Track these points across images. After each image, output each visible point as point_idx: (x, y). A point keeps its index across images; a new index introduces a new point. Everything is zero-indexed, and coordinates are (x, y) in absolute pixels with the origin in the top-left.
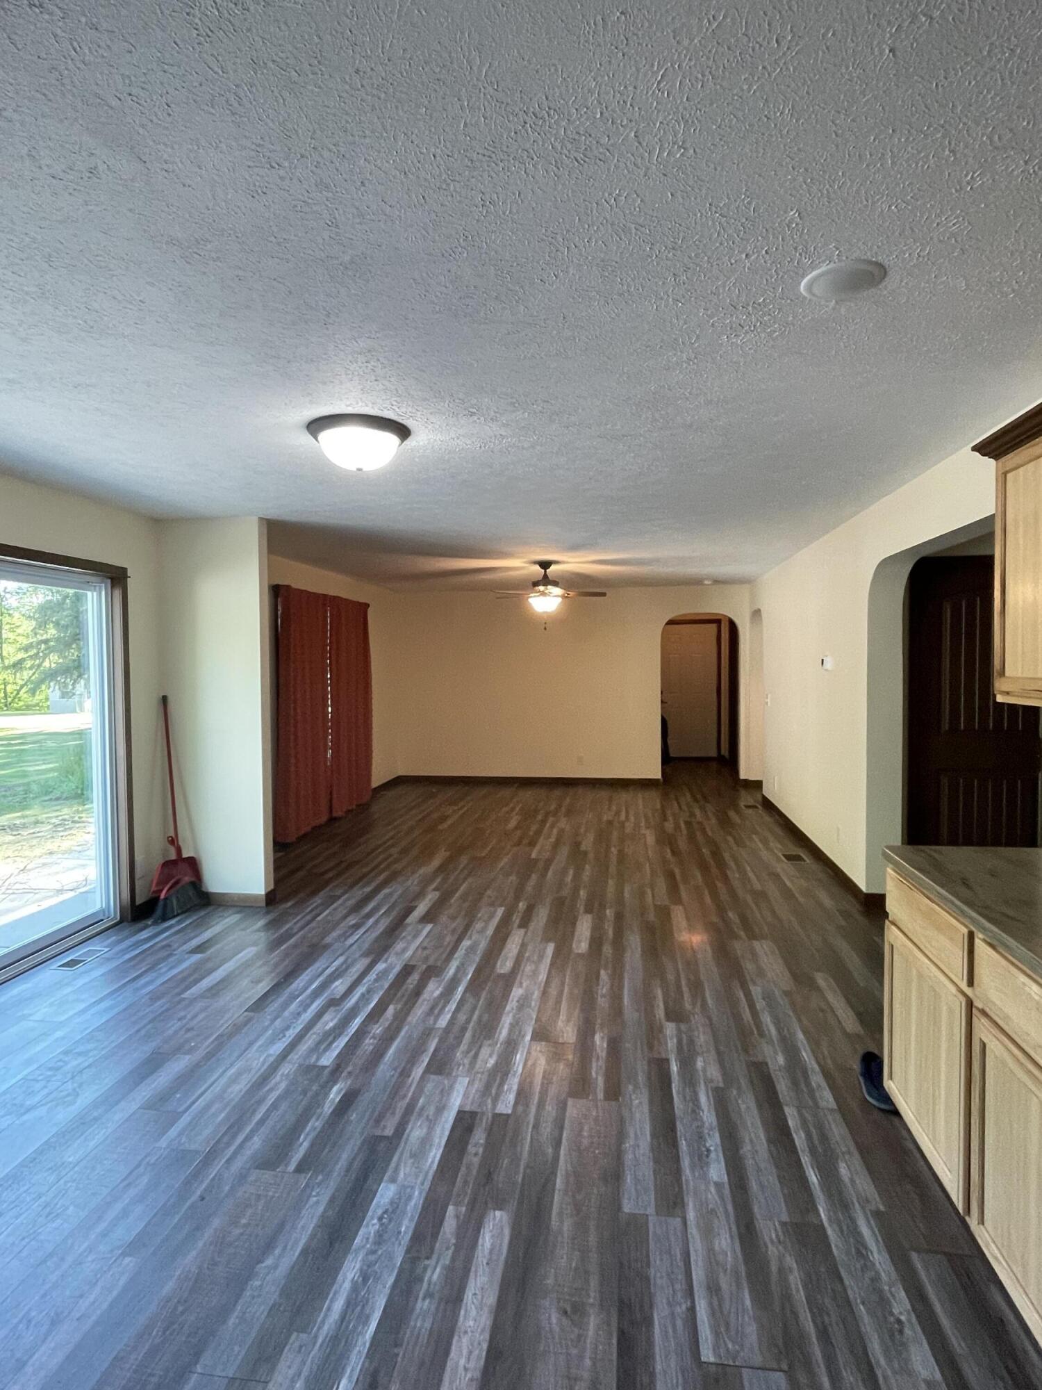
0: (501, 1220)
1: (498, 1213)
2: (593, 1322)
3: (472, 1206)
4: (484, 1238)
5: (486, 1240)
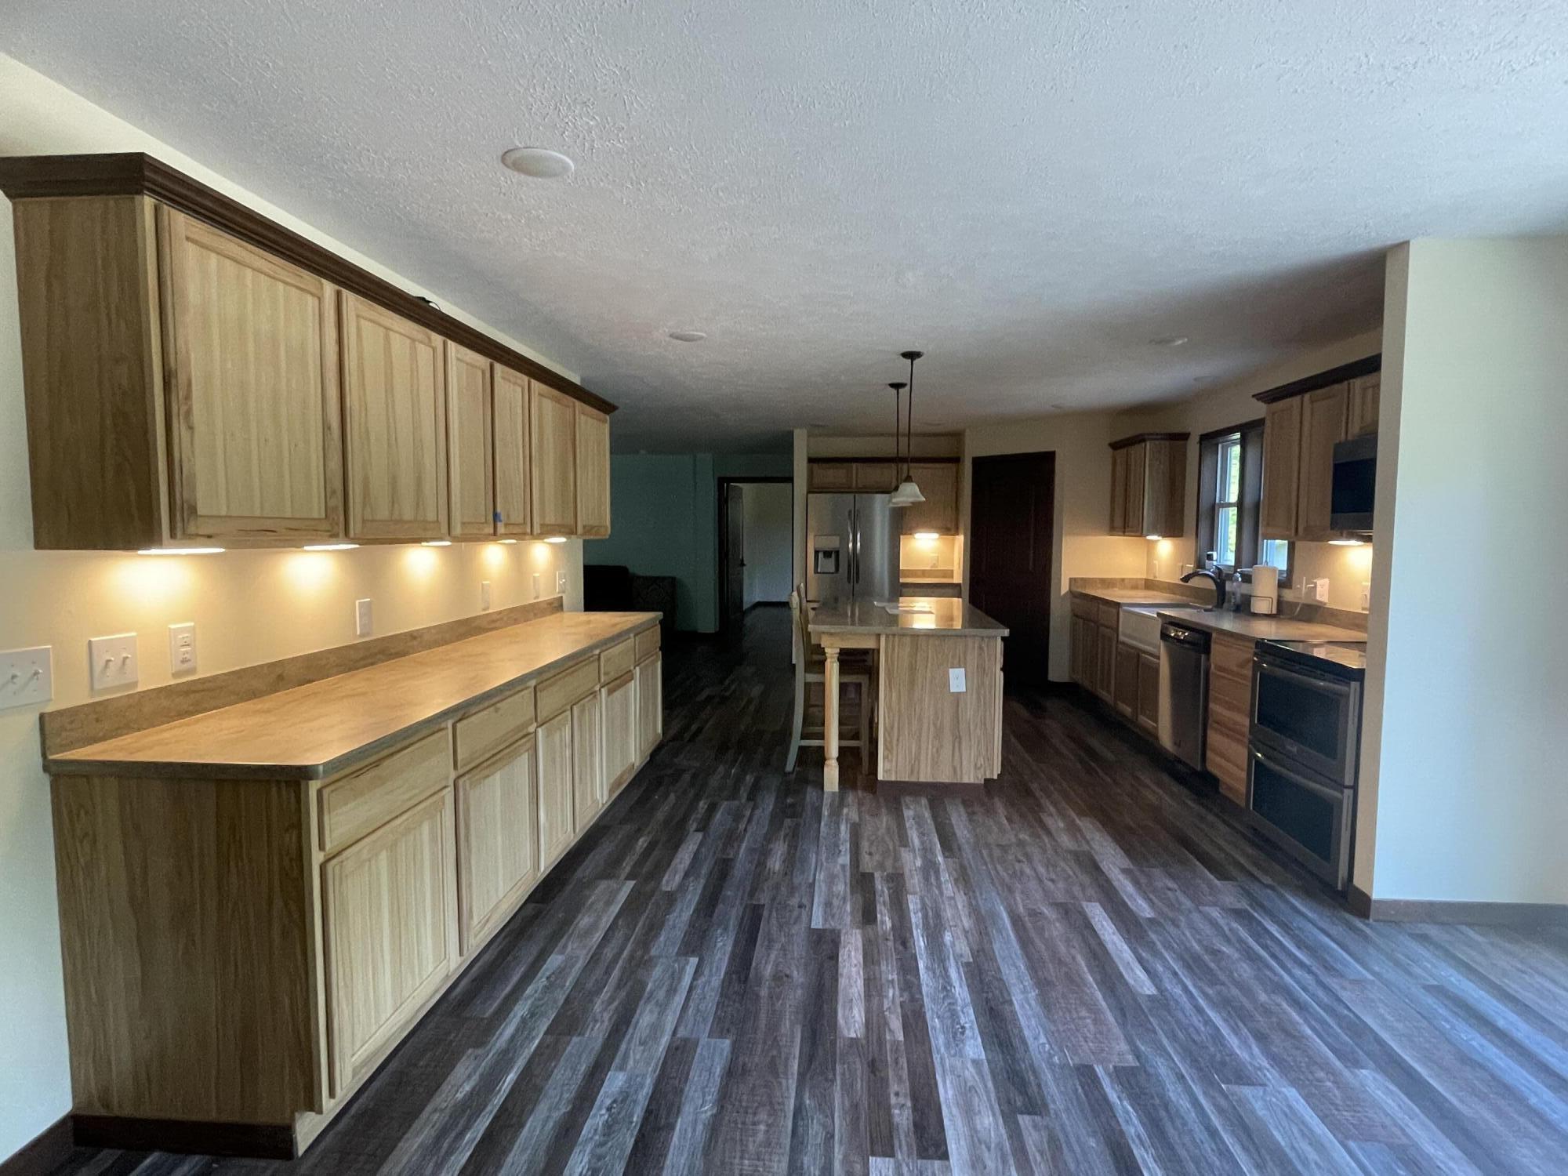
0: (849, 1030)
1: (853, 1035)
2: (768, 971)
3: (881, 1042)
4: (860, 1016)
5: (858, 1014)
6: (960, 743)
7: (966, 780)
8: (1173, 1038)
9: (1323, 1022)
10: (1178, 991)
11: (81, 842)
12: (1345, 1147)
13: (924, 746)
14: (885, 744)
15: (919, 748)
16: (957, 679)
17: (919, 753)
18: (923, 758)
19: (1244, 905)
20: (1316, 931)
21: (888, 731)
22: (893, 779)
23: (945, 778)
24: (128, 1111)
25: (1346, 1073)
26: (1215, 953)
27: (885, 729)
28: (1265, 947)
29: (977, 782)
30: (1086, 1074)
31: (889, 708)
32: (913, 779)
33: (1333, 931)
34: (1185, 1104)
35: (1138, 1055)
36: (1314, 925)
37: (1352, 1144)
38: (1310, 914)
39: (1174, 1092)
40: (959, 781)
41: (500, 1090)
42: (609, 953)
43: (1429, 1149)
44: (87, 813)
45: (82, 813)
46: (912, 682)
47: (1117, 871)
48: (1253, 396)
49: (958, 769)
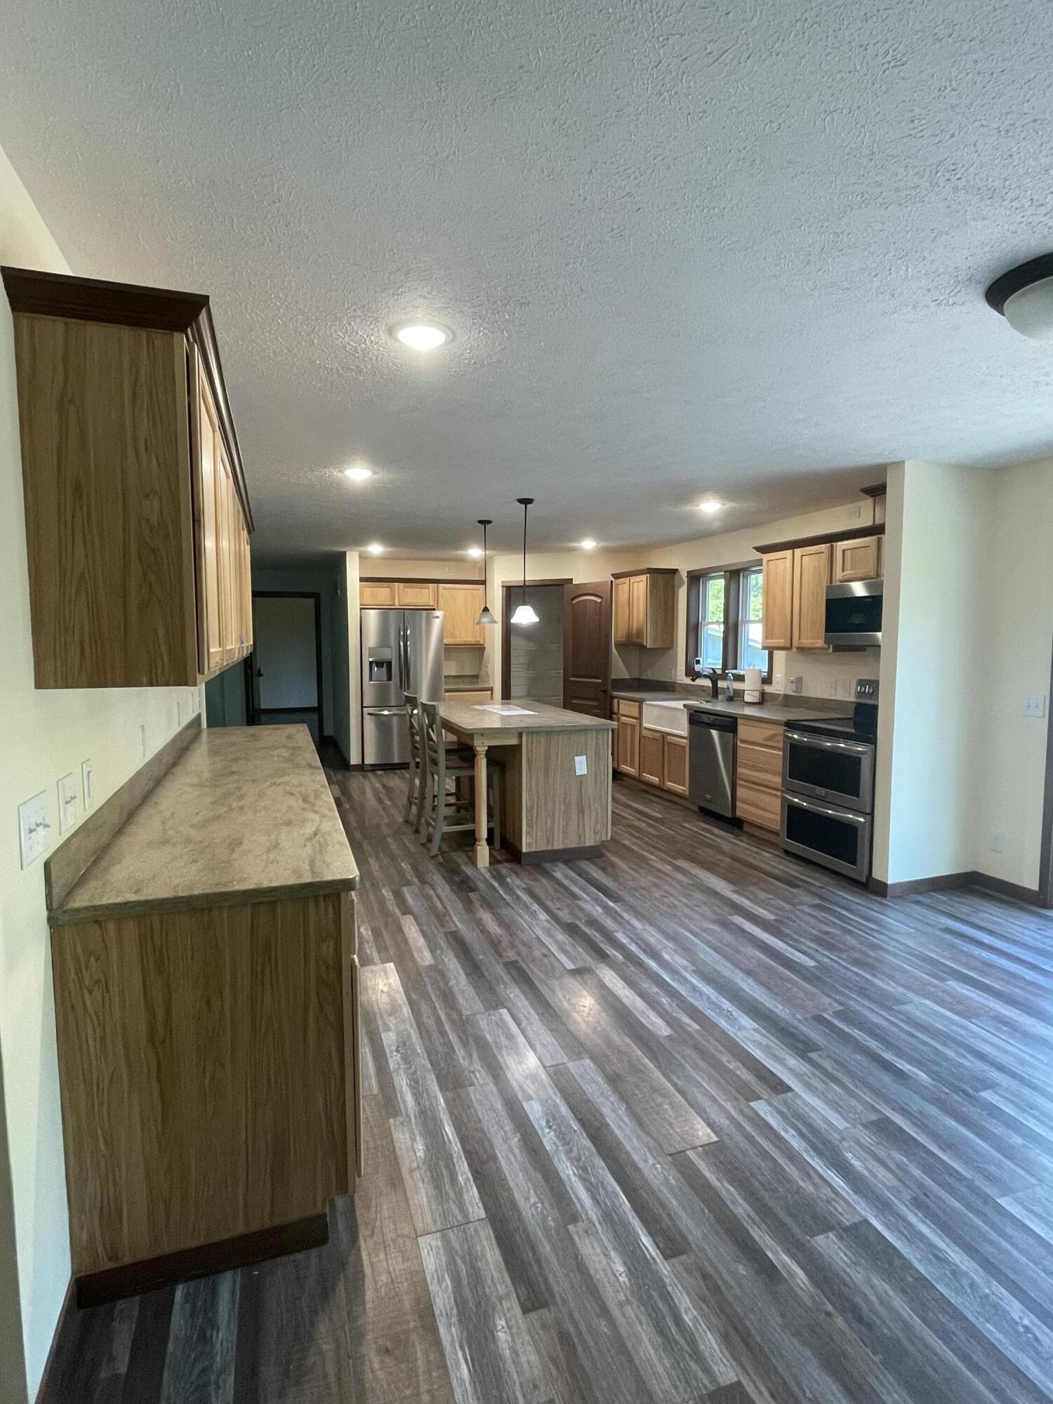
6: (583, 816)
7: (587, 844)
8: (850, 989)
9: (911, 961)
10: (826, 960)
11: (90, 992)
12: (972, 1022)
13: (556, 820)
14: (527, 823)
15: (553, 824)
16: (581, 765)
17: (553, 826)
18: (556, 830)
19: (817, 901)
20: (864, 909)
21: (529, 811)
22: (534, 850)
23: (572, 843)
24: (144, 1254)
25: (942, 985)
26: (827, 933)
27: (527, 809)
28: (849, 924)
29: (596, 844)
30: (819, 1019)
31: (530, 791)
32: (549, 848)
33: (872, 907)
34: (885, 1024)
35: (840, 1003)
36: (861, 905)
37: (974, 1020)
38: (856, 900)
39: (874, 1018)
40: (583, 845)
41: (449, 1140)
42: (430, 1022)
43: (1006, 1013)
44: (97, 959)
45: (92, 960)
46: (547, 771)
47: (731, 893)
48: (754, 548)
49: (582, 835)
